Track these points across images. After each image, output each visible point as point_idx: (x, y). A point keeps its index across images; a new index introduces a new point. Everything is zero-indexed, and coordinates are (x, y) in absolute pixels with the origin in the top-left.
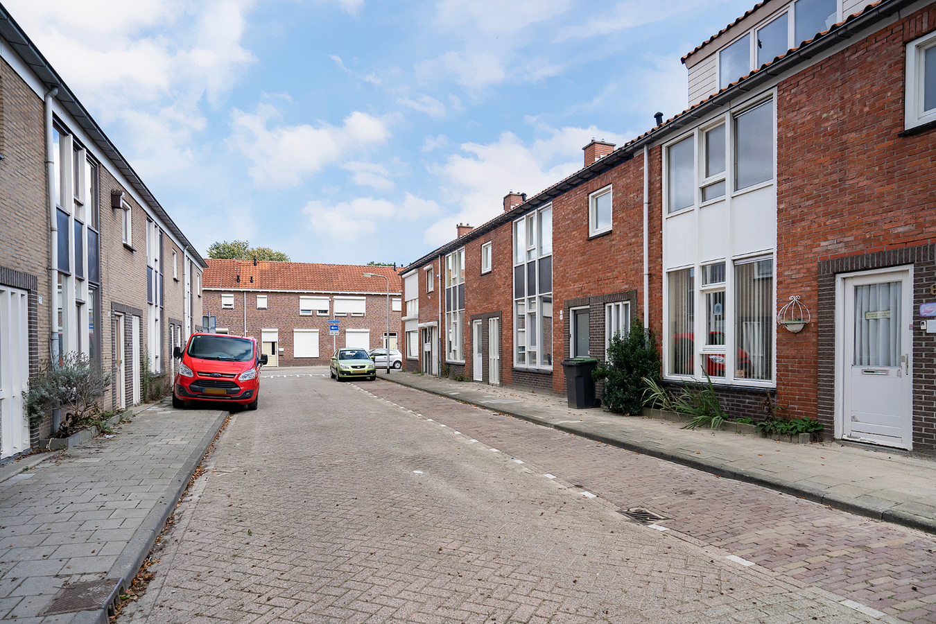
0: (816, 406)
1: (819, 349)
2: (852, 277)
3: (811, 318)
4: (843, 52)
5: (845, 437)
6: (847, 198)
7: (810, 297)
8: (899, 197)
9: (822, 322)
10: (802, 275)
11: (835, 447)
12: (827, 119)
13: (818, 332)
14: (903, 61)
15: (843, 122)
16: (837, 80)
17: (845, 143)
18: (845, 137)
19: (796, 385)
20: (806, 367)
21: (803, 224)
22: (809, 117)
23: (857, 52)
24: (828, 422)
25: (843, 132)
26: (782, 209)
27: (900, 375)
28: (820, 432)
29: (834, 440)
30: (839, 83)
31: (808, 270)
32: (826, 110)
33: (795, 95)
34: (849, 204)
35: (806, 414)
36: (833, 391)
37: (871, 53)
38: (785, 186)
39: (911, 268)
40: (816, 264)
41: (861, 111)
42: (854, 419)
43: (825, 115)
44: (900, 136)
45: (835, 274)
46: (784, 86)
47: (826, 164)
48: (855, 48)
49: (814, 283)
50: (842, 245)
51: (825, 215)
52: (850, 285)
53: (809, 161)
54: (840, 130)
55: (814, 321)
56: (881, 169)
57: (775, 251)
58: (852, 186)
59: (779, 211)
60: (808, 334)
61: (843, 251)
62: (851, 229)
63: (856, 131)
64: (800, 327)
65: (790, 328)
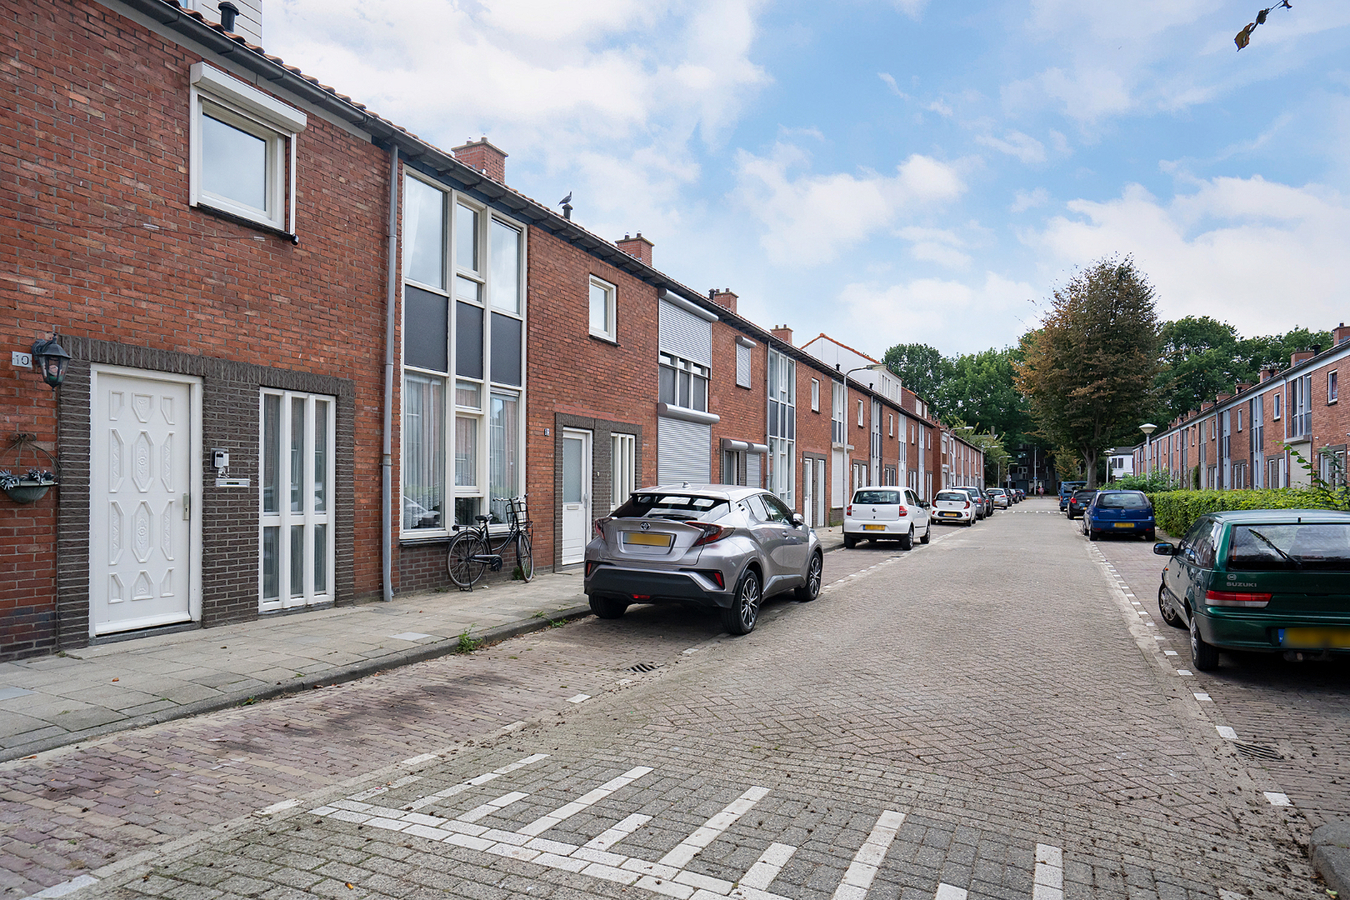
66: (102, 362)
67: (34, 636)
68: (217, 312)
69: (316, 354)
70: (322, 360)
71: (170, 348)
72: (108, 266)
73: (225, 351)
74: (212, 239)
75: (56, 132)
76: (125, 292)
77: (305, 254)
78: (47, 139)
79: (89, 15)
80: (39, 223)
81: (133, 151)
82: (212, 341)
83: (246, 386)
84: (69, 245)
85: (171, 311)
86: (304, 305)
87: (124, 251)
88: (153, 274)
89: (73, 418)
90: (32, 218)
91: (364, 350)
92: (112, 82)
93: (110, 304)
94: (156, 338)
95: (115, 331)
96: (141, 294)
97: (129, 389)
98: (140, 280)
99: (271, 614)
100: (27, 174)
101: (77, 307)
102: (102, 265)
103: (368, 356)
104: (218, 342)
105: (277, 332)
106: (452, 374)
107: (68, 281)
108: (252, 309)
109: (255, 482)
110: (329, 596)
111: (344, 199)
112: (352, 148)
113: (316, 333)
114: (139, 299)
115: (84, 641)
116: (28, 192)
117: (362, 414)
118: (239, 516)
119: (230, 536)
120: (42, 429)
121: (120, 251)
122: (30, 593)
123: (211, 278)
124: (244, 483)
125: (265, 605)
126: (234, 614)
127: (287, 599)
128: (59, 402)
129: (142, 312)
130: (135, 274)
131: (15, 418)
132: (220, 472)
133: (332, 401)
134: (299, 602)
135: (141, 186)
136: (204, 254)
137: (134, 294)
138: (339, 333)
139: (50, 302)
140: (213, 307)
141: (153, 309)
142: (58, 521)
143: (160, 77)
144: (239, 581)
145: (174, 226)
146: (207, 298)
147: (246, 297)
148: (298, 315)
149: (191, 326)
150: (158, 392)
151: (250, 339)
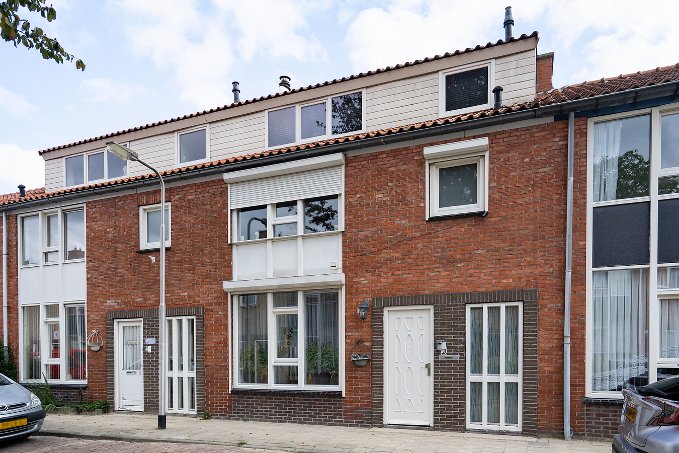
0: (106, 393)
1: (107, 361)
2: (122, 322)
3: (103, 343)
4: (115, 198)
5: (120, 409)
6: (118, 279)
7: (103, 331)
8: (138, 283)
9: (108, 346)
10: (99, 318)
11: (115, 414)
12: (109, 232)
13: (106, 351)
14: (138, 214)
15: (116, 237)
16: (113, 212)
17: (116, 248)
18: (117, 245)
19: (97, 382)
20: (101, 371)
21: (99, 288)
22: (101, 228)
23: (120, 201)
24: (111, 402)
25: (116, 242)
26: (89, 278)
27: (140, 374)
28: (107, 407)
29: (114, 411)
30: (114, 214)
31: (102, 315)
32: (108, 227)
33: (94, 212)
34: (119, 282)
35: (102, 398)
36: (114, 384)
37: (126, 204)
38: (91, 264)
39: (142, 319)
40: (105, 313)
41: (123, 233)
42: (124, 399)
43: (108, 230)
44: (137, 252)
45: (114, 319)
46: (89, 205)
47: (109, 257)
48: (120, 198)
49: (105, 324)
50: (116, 304)
51: (109, 285)
52: (122, 325)
53: (101, 253)
54: (114, 241)
55: (105, 345)
56: (131, 266)
57: (86, 302)
58: (120, 273)
59: (88, 279)
60: (102, 352)
61: (117, 307)
62: (120, 295)
63: (121, 243)
64: (98, 348)
65: (92, 348)
66: (388, 306)
67: (365, 419)
68: (441, 270)
69: (506, 278)
70: (511, 280)
71: (417, 293)
72: (390, 263)
73: (445, 289)
74: (438, 233)
75: (371, 215)
76: (397, 272)
77: (498, 219)
78: (368, 219)
79: (382, 158)
80: (365, 255)
81: (400, 208)
82: (439, 285)
83: (457, 305)
84: (376, 260)
85: (417, 275)
86: (497, 250)
87: (397, 254)
88: (409, 260)
89: (377, 332)
90: (363, 253)
91: (549, 266)
92: (391, 181)
93: (391, 280)
94: (410, 290)
95: (393, 292)
96: (404, 272)
97: (403, 316)
98: (404, 265)
99: (474, 431)
100: (361, 237)
101: (379, 285)
102: (388, 263)
103: (551, 269)
104: (442, 285)
105: (478, 271)
106: (654, 264)
107: (375, 275)
108: (461, 262)
109: (463, 357)
110: (519, 428)
111: (529, 172)
112: (536, 135)
113: (506, 265)
114: (403, 274)
115: (381, 425)
116: (362, 244)
117: (546, 309)
118: (453, 375)
119: (447, 386)
120: (367, 337)
121: (395, 255)
122: (363, 402)
123: (438, 253)
124: (456, 357)
125: (469, 425)
126: (450, 427)
127: (485, 425)
128: (372, 326)
129: (405, 280)
130: (402, 263)
131: (358, 334)
132: (442, 352)
133: (520, 305)
134: (494, 427)
135: (404, 221)
136: (434, 242)
137: (401, 272)
138: (525, 260)
139: (369, 285)
140: (439, 267)
141: (409, 277)
142: (372, 374)
143: (412, 166)
144: (453, 410)
145: (418, 234)
146: (436, 264)
147: (458, 257)
148: (492, 257)
149: (427, 281)
150: (415, 315)
151: (460, 280)
